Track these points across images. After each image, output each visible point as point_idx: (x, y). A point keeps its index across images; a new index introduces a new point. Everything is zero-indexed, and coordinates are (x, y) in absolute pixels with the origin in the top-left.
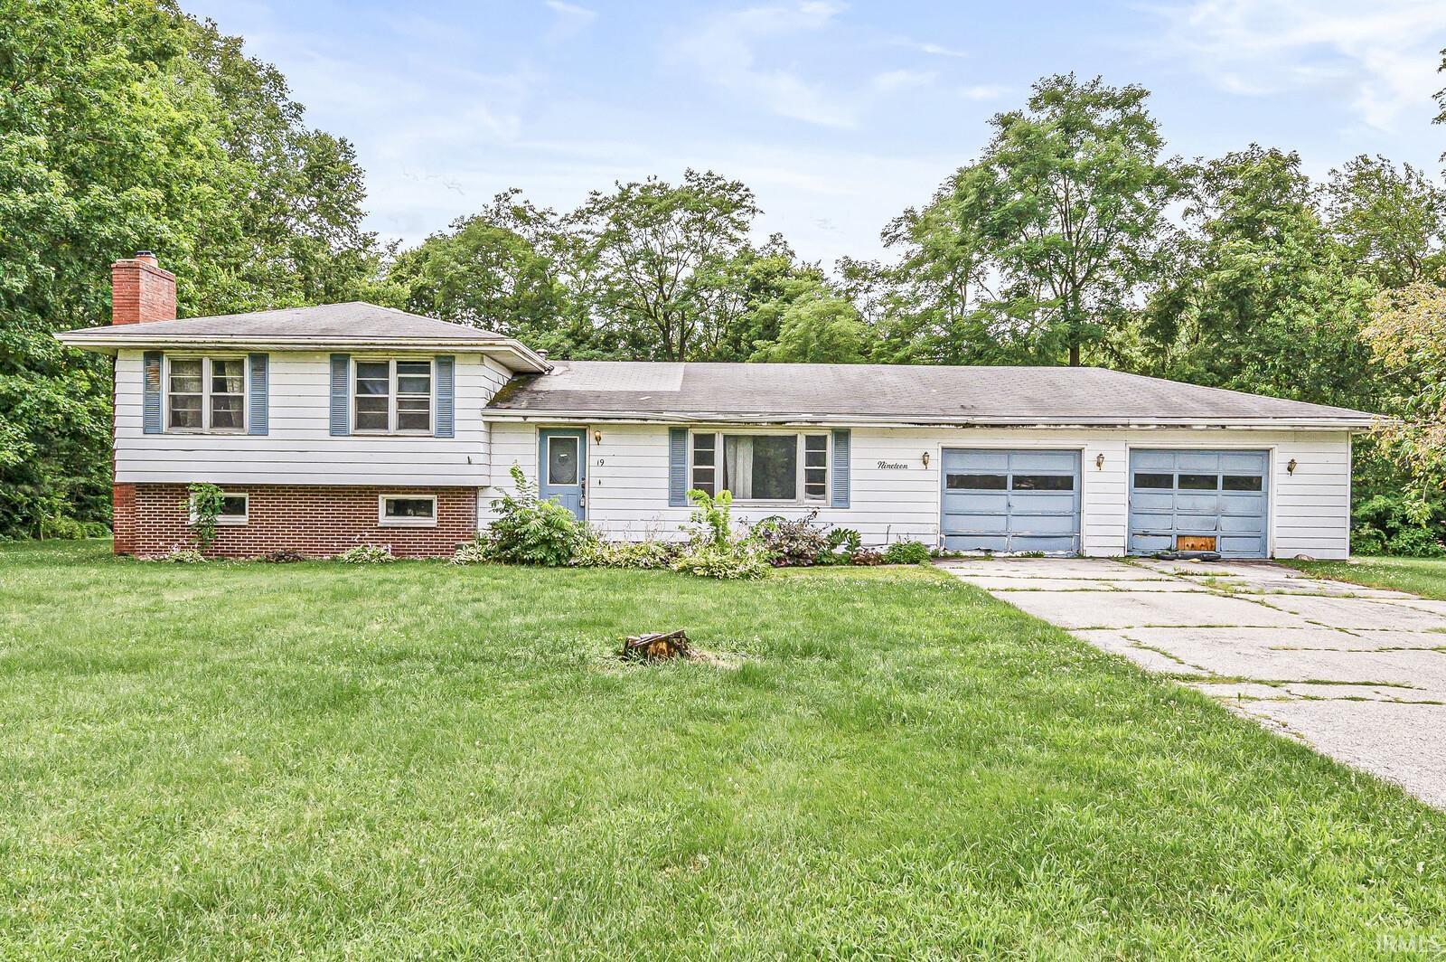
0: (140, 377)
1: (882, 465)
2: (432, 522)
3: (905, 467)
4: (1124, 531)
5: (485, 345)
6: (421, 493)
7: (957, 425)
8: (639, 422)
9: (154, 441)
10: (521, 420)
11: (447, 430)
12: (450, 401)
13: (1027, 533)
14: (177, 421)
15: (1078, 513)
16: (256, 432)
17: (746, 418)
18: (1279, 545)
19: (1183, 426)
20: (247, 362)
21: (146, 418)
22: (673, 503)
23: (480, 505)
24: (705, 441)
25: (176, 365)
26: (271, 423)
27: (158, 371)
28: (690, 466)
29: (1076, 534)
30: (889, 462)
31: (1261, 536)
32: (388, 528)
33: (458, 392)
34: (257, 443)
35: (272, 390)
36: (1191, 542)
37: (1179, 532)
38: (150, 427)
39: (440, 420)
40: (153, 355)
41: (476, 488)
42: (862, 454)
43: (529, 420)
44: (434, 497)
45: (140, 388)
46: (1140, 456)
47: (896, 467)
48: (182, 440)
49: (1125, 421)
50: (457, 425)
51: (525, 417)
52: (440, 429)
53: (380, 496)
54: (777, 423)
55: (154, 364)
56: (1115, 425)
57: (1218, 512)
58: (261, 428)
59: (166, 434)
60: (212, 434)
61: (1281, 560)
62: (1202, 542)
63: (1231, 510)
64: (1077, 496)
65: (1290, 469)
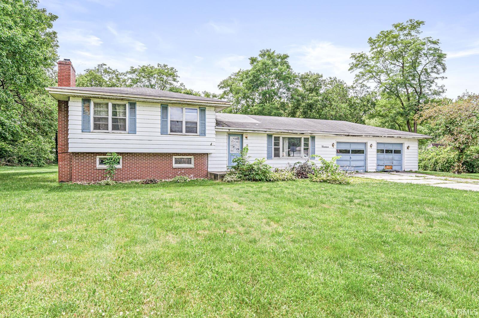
0: (80, 109)
1: (323, 147)
2: (192, 166)
3: (328, 147)
4: (375, 165)
5: (223, 104)
6: (188, 156)
7: (345, 135)
8: (264, 132)
9: (87, 135)
10: (228, 130)
11: (203, 134)
12: (205, 123)
13: (354, 166)
14: (97, 127)
15: (365, 160)
16: (131, 132)
17: (294, 132)
18: (406, 167)
19: (393, 137)
20: (127, 105)
21: (83, 125)
22: (269, 158)
23: (209, 160)
24: (277, 139)
25: (96, 104)
26: (137, 129)
27: (89, 107)
28: (273, 147)
29: (365, 165)
30: (324, 146)
31: (401, 165)
32: (176, 168)
33: (207, 120)
34: (131, 136)
35: (137, 117)
36: (387, 167)
37: (386, 165)
38: (85, 129)
39: (201, 130)
40: (86, 100)
41: (207, 154)
42: (318, 143)
43: (230, 130)
44: (192, 157)
45: (80, 113)
46: (380, 145)
47: (326, 147)
48: (99, 135)
49: (382, 135)
50: (207, 132)
51: (229, 130)
52: (201, 133)
53: (173, 157)
54: (302, 134)
55: (87, 104)
56: (379, 136)
57: (393, 159)
58: (133, 131)
59: (92, 132)
60: (113, 133)
61: (406, 171)
62: (389, 167)
63: (395, 159)
64: (365, 156)
65: (407, 148)
